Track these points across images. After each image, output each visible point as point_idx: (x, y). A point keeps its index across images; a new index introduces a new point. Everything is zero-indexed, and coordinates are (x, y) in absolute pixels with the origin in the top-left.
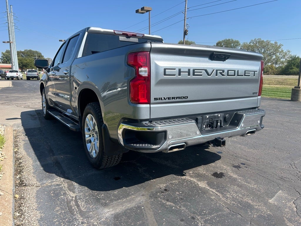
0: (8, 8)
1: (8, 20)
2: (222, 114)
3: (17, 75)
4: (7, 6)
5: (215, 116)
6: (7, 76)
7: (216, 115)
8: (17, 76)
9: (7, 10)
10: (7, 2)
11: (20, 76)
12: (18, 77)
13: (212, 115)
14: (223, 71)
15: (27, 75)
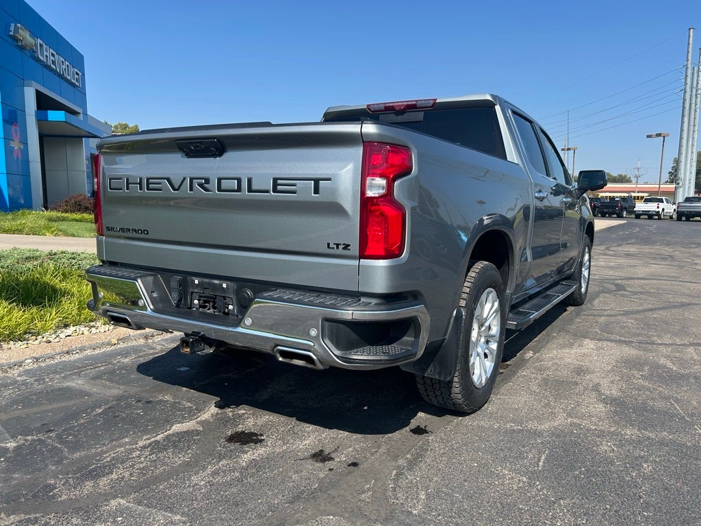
0: (690, 58)
1: (686, 84)
2: (233, 285)
3: (658, 207)
4: (688, 52)
5: (214, 284)
6: (635, 209)
7: (216, 282)
8: (657, 210)
9: (688, 60)
10: (689, 44)
11: (665, 211)
12: (659, 212)
13: (207, 280)
14: (207, 181)
15: (679, 210)
